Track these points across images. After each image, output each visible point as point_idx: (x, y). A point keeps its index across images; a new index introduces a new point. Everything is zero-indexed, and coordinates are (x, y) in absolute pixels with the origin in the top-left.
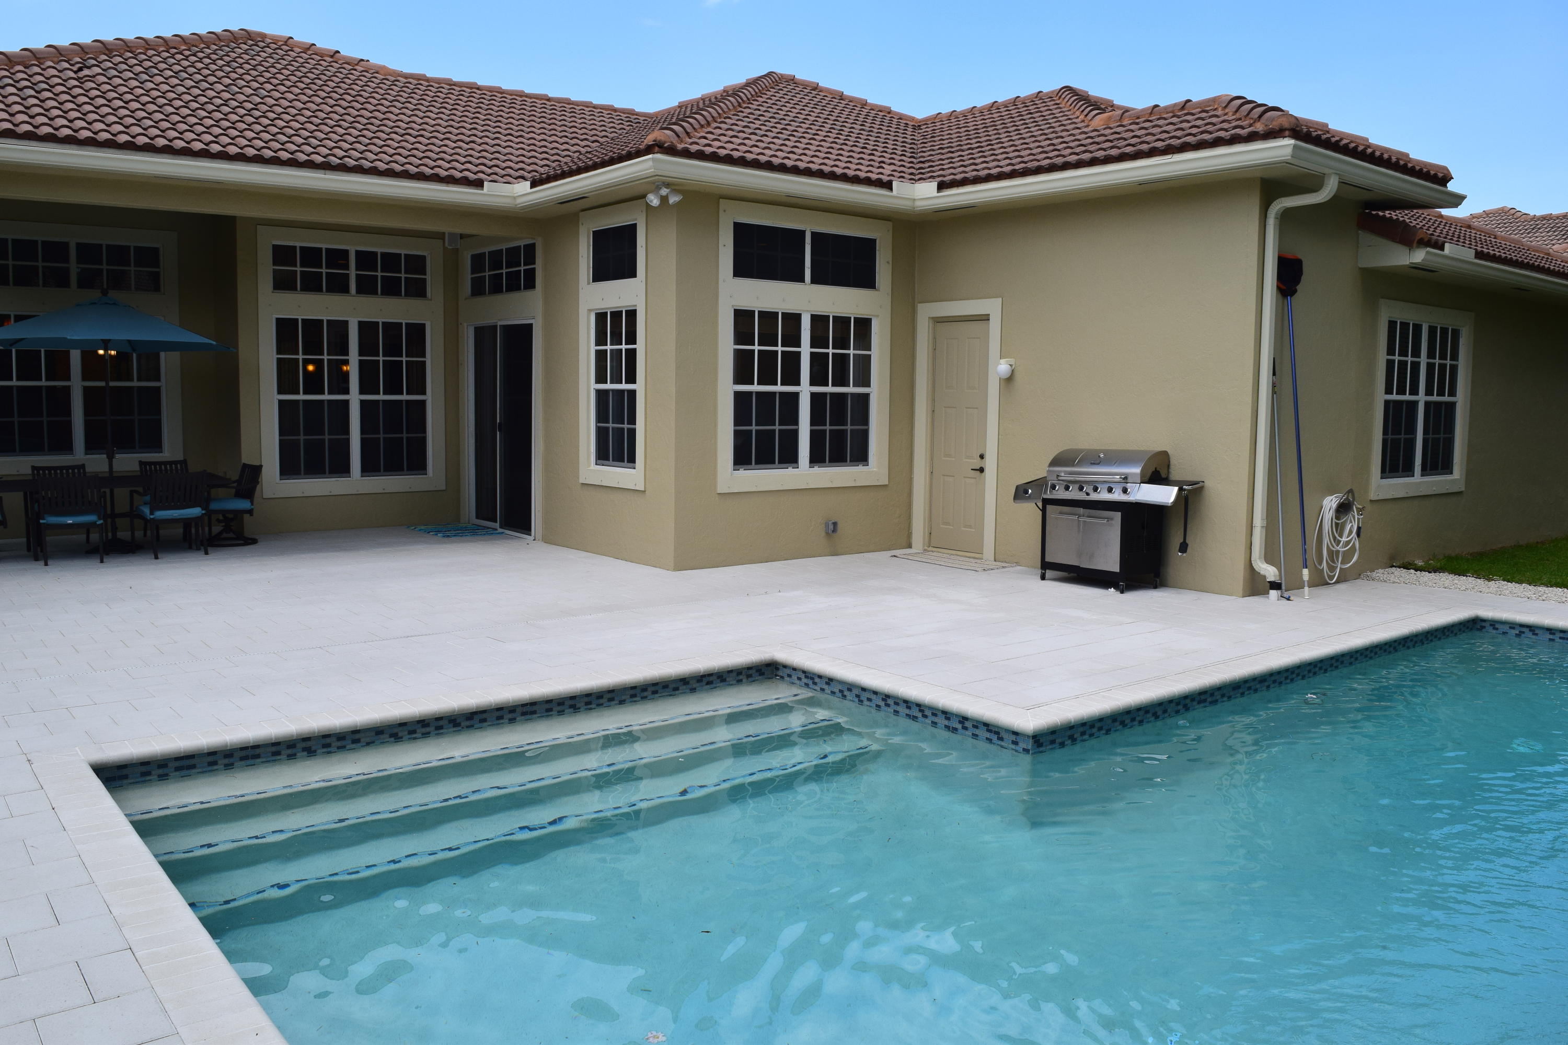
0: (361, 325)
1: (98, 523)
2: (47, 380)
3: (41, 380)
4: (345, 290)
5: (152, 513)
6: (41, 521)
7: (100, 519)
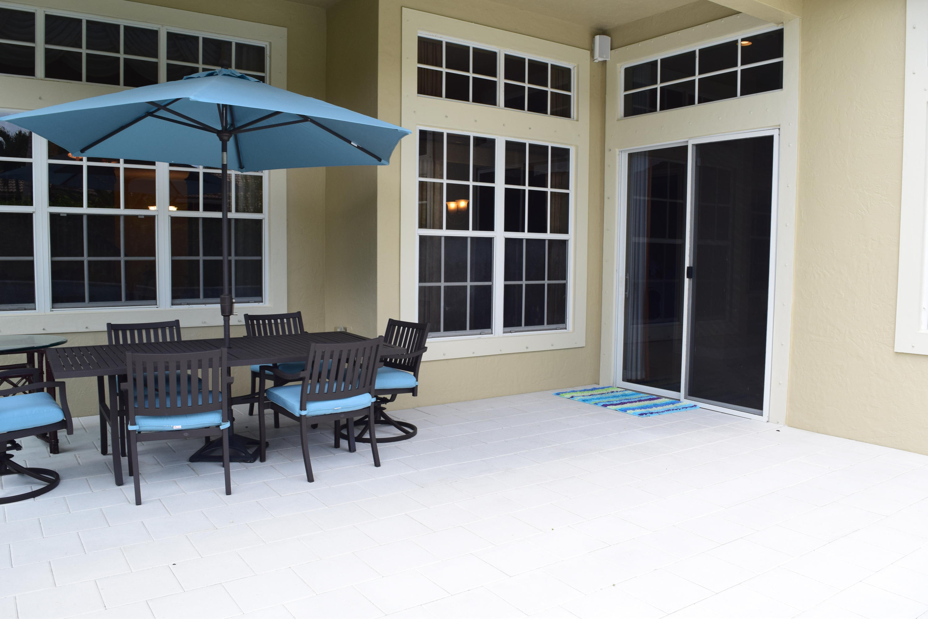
0: (509, 144)
1: (222, 427)
2: (126, 207)
3: (119, 207)
4: (491, 100)
5: (303, 408)
6: (131, 428)
7: (224, 421)
